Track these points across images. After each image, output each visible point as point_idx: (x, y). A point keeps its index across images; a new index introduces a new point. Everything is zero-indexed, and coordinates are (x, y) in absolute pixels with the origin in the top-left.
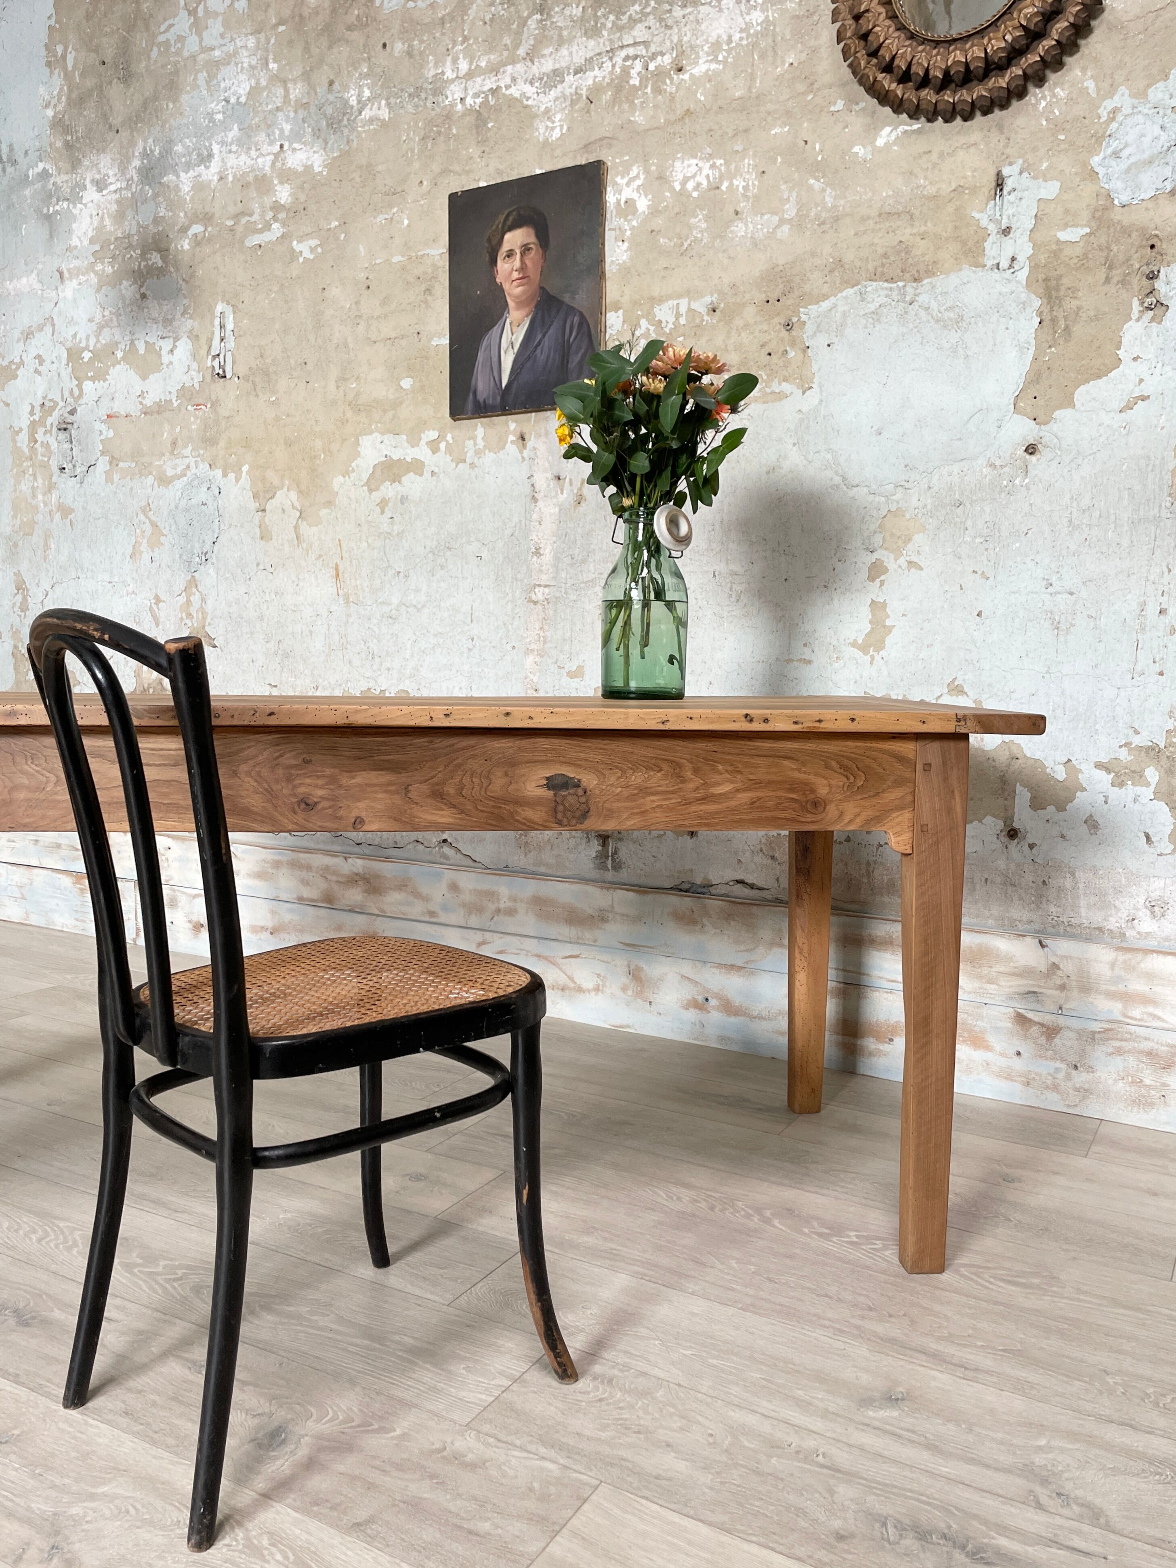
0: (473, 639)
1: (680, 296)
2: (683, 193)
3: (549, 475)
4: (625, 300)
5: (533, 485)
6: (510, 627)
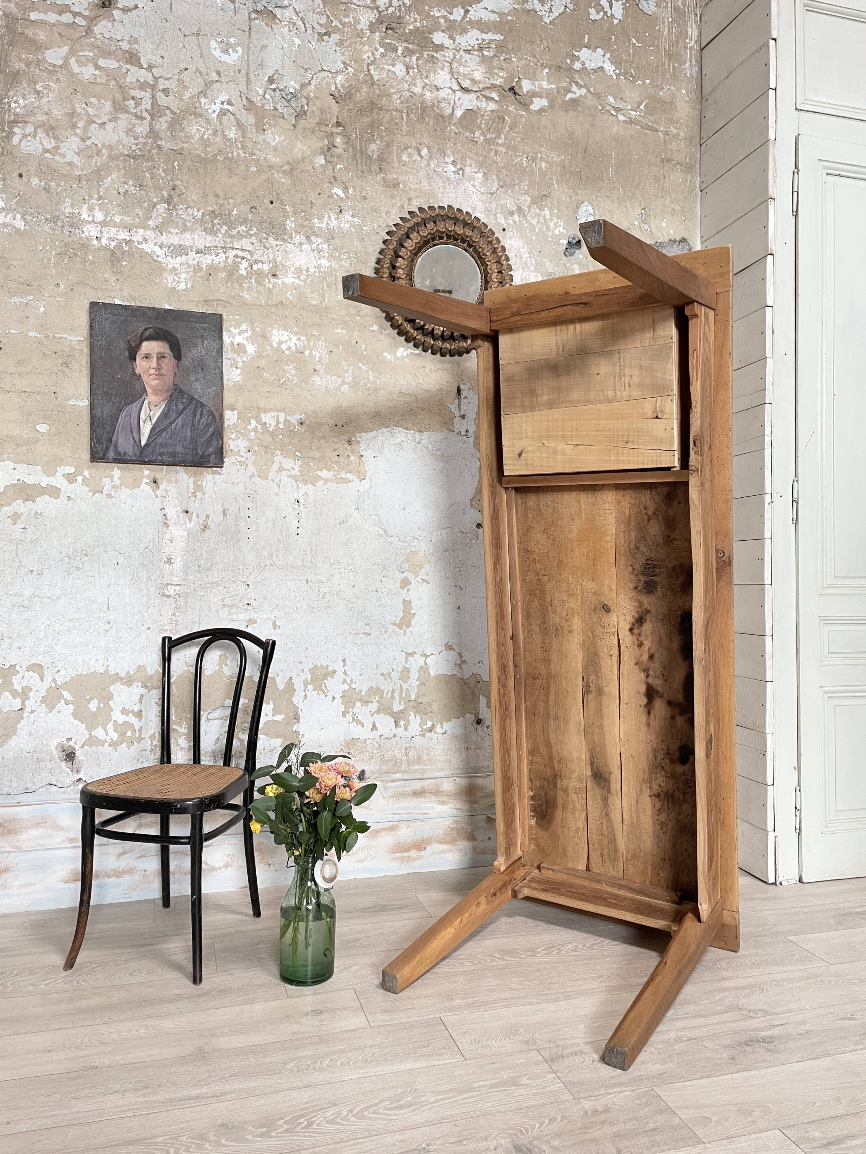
0: (109, 623)
1: (279, 411)
2: (278, 349)
3: (179, 510)
4: (239, 405)
5: (165, 515)
6: (145, 614)
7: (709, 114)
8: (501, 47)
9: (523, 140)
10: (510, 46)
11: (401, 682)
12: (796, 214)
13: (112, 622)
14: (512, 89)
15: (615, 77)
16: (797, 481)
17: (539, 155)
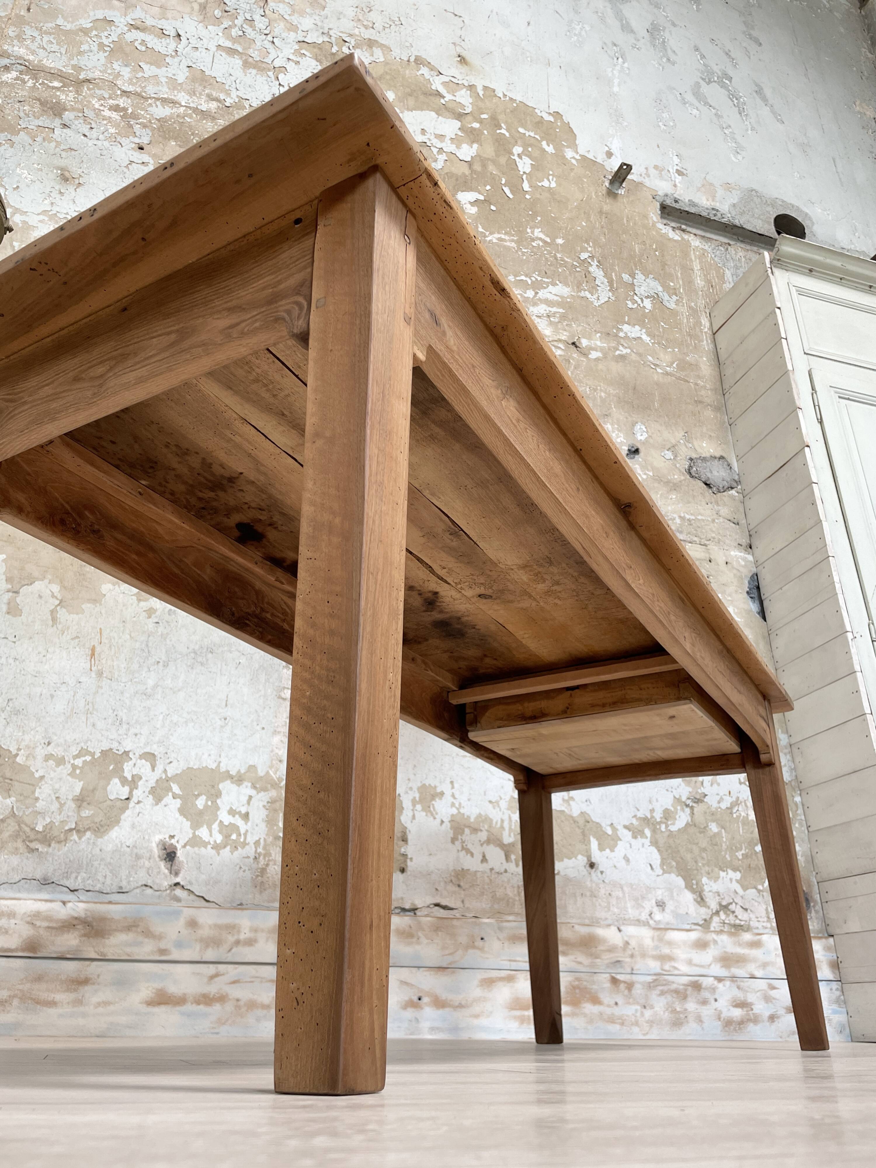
0: (225, 719)
6: (261, 714)
7: (728, 371)
8: (563, 317)
9: (585, 376)
10: (571, 317)
11: (509, 812)
12: (821, 422)
13: (228, 718)
14: (574, 344)
15: (651, 344)
16: (873, 624)
17: (599, 388)
